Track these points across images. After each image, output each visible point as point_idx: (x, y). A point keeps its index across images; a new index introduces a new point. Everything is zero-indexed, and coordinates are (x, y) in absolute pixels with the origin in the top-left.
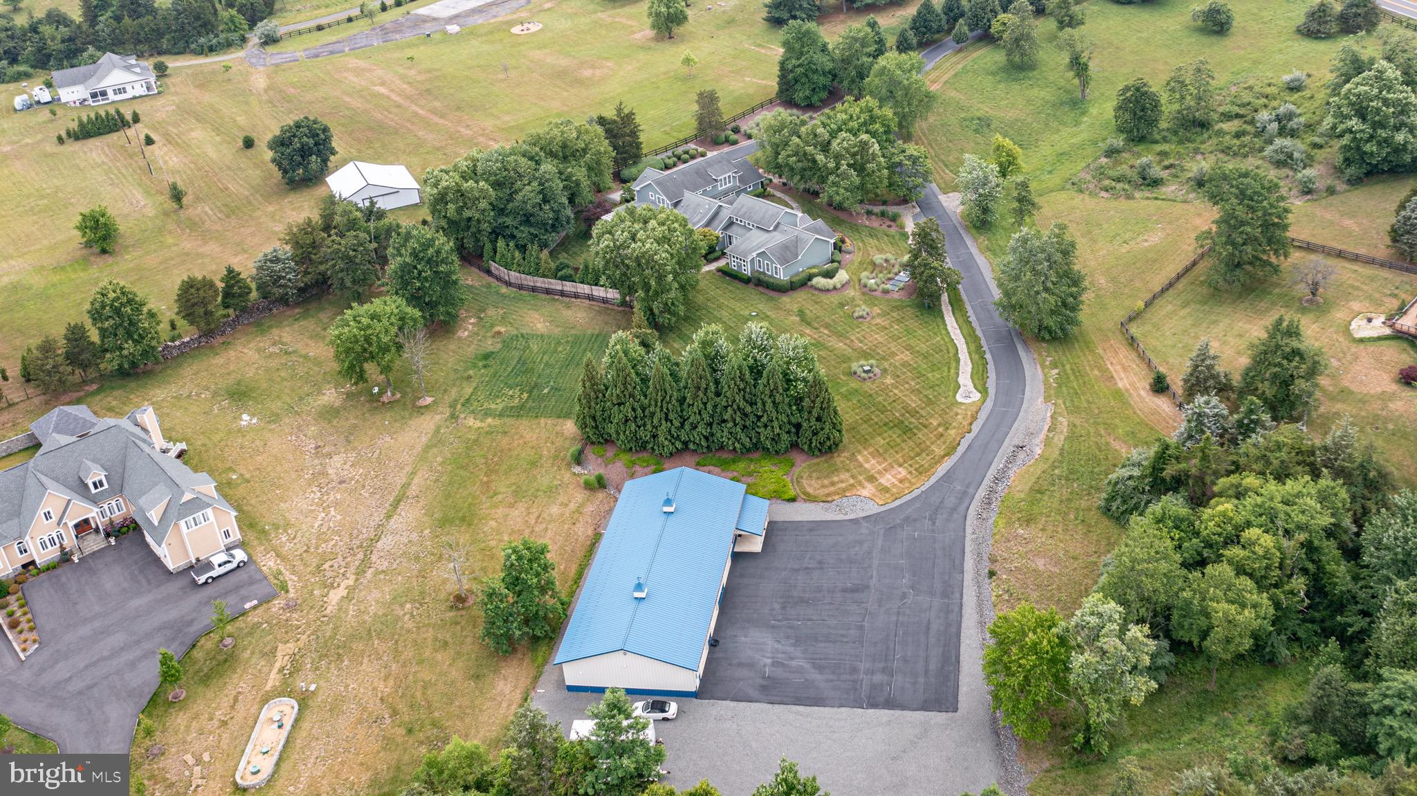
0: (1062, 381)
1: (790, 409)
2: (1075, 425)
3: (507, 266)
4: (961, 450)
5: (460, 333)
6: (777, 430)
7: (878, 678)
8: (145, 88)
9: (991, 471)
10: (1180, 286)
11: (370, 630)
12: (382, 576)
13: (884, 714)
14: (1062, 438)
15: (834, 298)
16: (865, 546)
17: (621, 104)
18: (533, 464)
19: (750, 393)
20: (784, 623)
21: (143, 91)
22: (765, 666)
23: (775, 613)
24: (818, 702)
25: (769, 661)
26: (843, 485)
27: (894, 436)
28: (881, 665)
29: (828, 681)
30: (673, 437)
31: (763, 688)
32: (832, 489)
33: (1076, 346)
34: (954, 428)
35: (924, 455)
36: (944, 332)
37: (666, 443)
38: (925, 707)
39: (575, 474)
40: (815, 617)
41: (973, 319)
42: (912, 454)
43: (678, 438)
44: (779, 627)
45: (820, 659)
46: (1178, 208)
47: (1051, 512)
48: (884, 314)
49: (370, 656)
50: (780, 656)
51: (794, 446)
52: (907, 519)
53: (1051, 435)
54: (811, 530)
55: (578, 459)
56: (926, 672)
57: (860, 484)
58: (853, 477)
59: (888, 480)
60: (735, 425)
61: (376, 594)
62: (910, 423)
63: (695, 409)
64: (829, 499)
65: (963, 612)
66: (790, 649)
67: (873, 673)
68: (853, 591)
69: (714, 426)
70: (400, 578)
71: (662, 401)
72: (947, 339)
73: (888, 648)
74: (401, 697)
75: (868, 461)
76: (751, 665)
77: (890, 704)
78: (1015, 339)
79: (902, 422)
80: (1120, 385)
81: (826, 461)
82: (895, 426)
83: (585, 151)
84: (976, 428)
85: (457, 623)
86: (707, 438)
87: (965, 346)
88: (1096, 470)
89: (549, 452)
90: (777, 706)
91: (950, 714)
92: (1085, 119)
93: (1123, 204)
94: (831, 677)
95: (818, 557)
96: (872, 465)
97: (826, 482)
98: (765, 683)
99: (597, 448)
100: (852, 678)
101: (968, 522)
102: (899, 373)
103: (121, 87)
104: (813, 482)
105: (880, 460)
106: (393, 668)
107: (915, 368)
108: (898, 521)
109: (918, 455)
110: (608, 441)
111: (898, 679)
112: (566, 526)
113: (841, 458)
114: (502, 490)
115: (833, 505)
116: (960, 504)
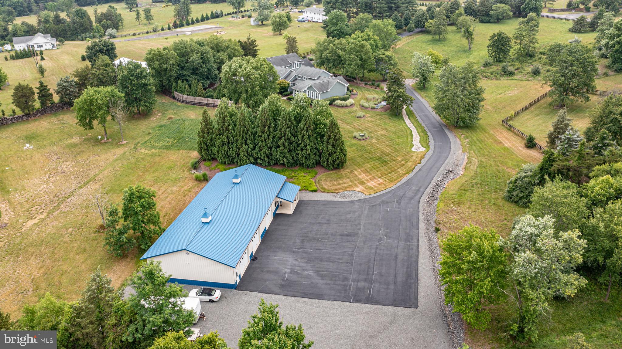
0: (471, 144)
1: (317, 139)
2: (482, 161)
3: (182, 93)
4: (415, 171)
5: (152, 119)
6: (309, 152)
7: (361, 284)
8: (51, 46)
9: (433, 181)
10: (532, 108)
11: (43, 241)
12: (62, 215)
13: (365, 307)
14: (475, 167)
15: (346, 110)
16: (357, 214)
17: (249, 36)
18: (171, 168)
19: (294, 129)
20: (301, 250)
21: (50, 47)
22: (285, 273)
23: (296, 244)
24: (319, 296)
25: (289, 271)
26: (345, 185)
27: (376, 164)
28: (365, 277)
29: (327, 284)
30: (249, 155)
31: (282, 286)
32: (339, 187)
33: (478, 131)
34: (411, 162)
35: (393, 173)
36: (404, 125)
37: (245, 158)
38: (394, 304)
39: (191, 173)
40: (322, 248)
41: (419, 120)
42: (386, 173)
43: (252, 155)
44: (298, 252)
45: (323, 271)
46: (525, 83)
47: (473, 199)
48: (372, 117)
49: (36, 255)
50: (297, 268)
51: (318, 164)
52: (383, 202)
53: (468, 165)
54: (324, 205)
55: (195, 167)
56: (395, 283)
57: (355, 185)
58: (351, 181)
59: (372, 184)
60: (285, 148)
61: (55, 223)
62: (386, 159)
63: (262, 138)
64: (337, 192)
65: (420, 250)
66: (305, 265)
67: (358, 281)
68: (347, 235)
69: (273, 149)
70: (72, 216)
71: (243, 133)
72: (406, 127)
73: (369, 268)
74: (45, 279)
75: (360, 174)
76: (276, 272)
77: (369, 301)
78: (444, 128)
79: (381, 158)
80: (506, 145)
81: (336, 173)
82: (377, 159)
83: (227, 47)
84: (423, 162)
85: (96, 240)
86: (268, 157)
87: (416, 130)
88: (498, 181)
89: (180, 163)
90: (290, 297)
91: (412, 310)
92: (471, 56)
93: (495, 82)
94: (329, 282)
95: (327, 218)
96: (363, 176)
97: (335, 183)
98: (284, 283)
99: (208, 163)
100: (344, 283)
101: (421, 204)
102: (380, 138)
103: (41, 44)
104: (327, 183)
105: (368, 174)
106: (47, 262)
107: (388, 137)
108: (378, 203)
109: (390, 173)
110: (214, 159)
111: (376, 286)
112: (179, 197)
113: (343, 172)
114: (148, 179)
115: (339, 195)
116: (415, 195)
